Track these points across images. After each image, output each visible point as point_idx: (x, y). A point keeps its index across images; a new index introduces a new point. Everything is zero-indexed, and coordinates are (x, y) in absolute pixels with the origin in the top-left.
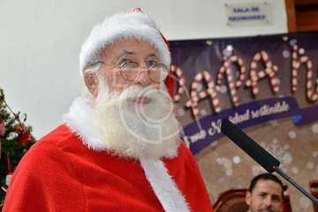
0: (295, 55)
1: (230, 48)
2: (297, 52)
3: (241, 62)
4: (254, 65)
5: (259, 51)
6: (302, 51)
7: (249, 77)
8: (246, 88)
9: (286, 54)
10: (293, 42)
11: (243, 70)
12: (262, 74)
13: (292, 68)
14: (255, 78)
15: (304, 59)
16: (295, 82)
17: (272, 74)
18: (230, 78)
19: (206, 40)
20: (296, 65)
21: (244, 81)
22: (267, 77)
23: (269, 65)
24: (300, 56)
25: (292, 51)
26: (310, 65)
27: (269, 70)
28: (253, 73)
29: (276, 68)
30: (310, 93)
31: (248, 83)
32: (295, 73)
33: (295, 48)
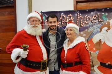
0: (78, 15)
1: (62, 13)
2: (79, 14)
3: (65, 17)
4: (68, 17)
5: (70, 14)
6: (80, 14)
7: (67, 20)
8: (65, 22)
9: (76, 15)
10: (78, 12)
11: (65, 18)
12: (70, 20)
13: (77, 18)
14: (68, 20)
15: (81, 16)
16: (78, 22)
17: (72, 20)
18: (62, 20)
19: (57, 11)
20: (78, 18)
21: (65, 21)
22: (71, 20)
23: (72, 17)
24: (80, 15)
25: (78, 14)
26: (82, 18)
27: (71, 19)
28: (67, 19)
29: (73, 18)
30: (81, 25)
31: (66, 22)
32: (78, 19)
33: (79, 13)
